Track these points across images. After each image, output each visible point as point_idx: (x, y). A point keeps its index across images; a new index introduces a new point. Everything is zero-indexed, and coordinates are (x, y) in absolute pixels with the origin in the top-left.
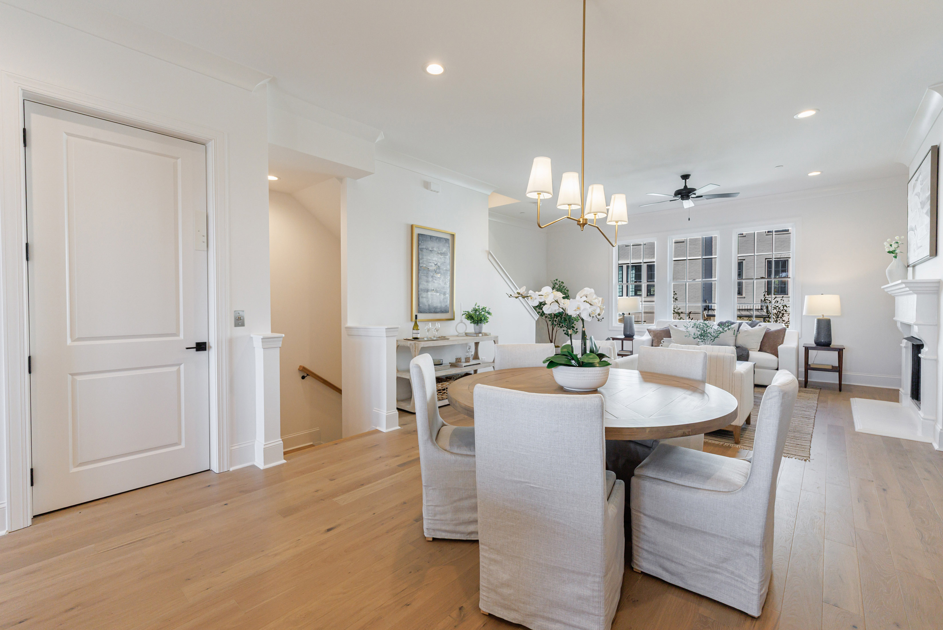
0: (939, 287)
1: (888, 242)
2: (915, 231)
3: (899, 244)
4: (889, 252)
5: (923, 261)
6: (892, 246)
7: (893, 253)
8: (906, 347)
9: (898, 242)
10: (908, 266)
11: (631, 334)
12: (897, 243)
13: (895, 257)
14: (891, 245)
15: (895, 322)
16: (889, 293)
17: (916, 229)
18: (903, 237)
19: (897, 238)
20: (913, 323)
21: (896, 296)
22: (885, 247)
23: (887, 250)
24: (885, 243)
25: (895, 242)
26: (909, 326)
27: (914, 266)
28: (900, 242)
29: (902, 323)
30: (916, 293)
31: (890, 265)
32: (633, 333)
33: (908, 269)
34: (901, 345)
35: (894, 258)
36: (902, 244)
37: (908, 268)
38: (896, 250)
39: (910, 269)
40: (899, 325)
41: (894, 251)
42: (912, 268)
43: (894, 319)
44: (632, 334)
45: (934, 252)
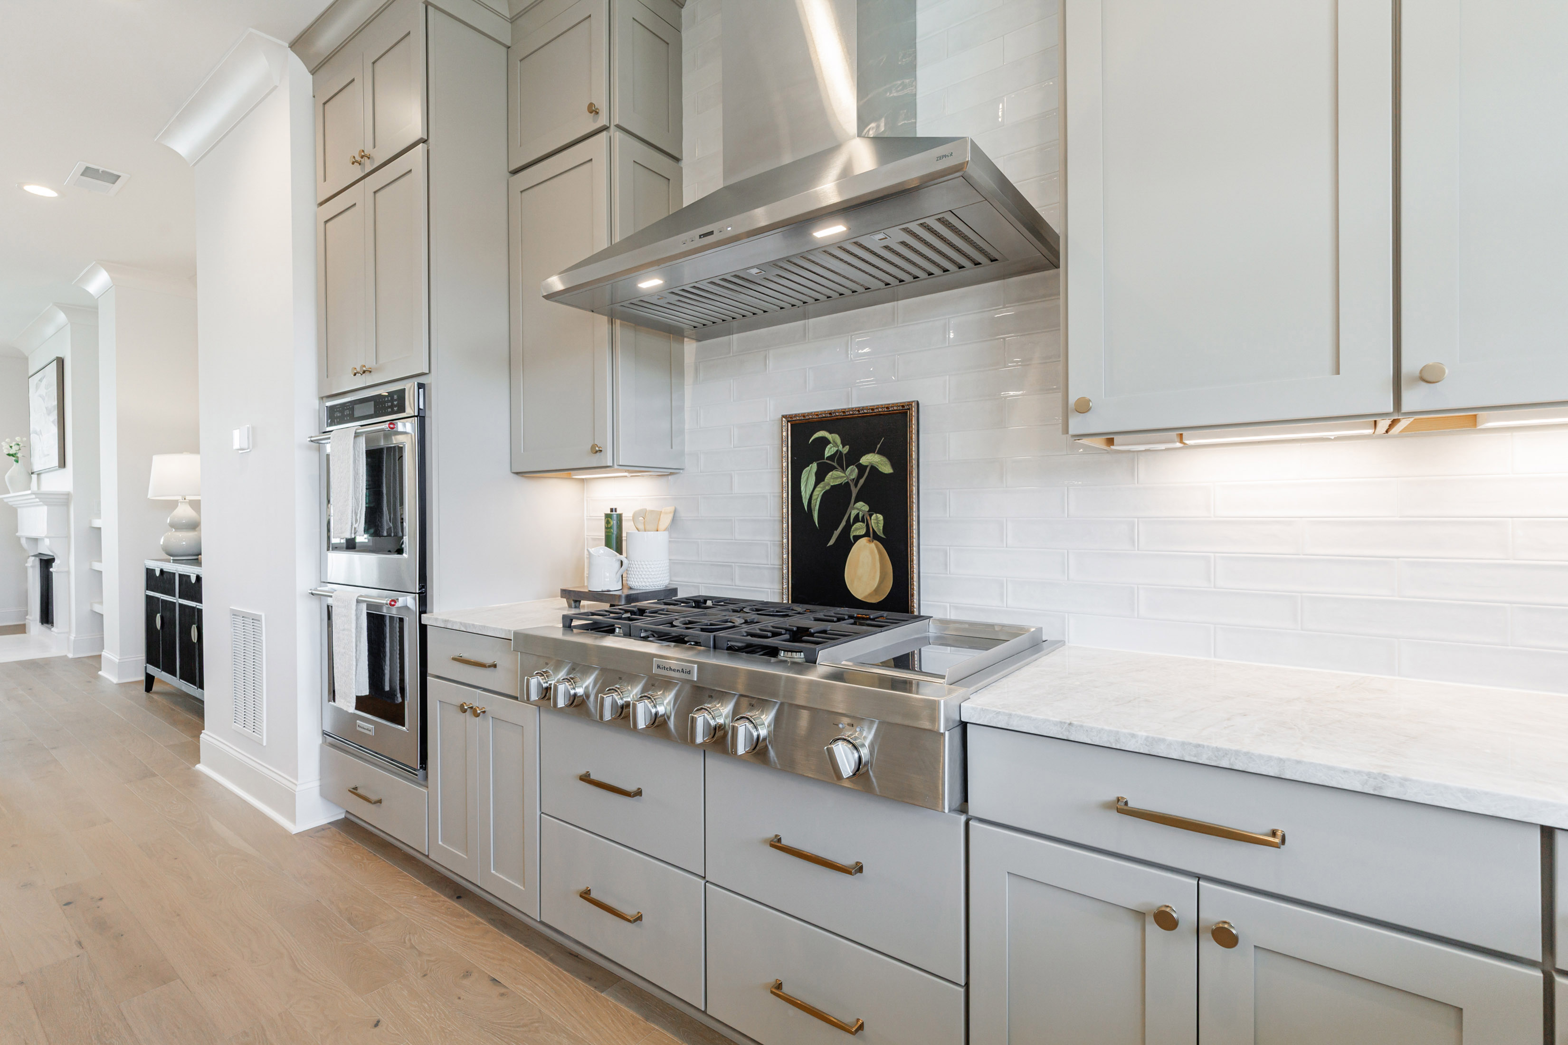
0: (68, 499)
1: (7, 443)
2: (41, 436)
3: (21, 446)
4: (9, 455)
5: (50, 470)
6: (13, 448)
7: (14, 457)
8: (33, 567)
9: (20, 444)
10: (32, 473)
12: (18, 445)
13: (17, 461)
14: (11, 447)
15: (19, 538)
16: (10, 504)
17: (41, 434)
18: (25, 439)
19: (18, 439)
20: (44, 536)
21: (20, 507)
22: (3, 448)
23: (6, 452)
24: (3, 443)
25: (15, 443)
26: (35, 540)
27: (39, 474)
28: (21, 445)
29: (28, 539)
30: (46, 505)
31: (11, 470)
33: (31, 477)
34: (26, 565)
35: (15, 463)
36: (25, 446)
37: (32, 475)
38: (17, 453)
39: (34, 477)
40: (23, 541)
41: (15, 454)
42: (36, 476)
43: (17, 534)
45: (63, 463)
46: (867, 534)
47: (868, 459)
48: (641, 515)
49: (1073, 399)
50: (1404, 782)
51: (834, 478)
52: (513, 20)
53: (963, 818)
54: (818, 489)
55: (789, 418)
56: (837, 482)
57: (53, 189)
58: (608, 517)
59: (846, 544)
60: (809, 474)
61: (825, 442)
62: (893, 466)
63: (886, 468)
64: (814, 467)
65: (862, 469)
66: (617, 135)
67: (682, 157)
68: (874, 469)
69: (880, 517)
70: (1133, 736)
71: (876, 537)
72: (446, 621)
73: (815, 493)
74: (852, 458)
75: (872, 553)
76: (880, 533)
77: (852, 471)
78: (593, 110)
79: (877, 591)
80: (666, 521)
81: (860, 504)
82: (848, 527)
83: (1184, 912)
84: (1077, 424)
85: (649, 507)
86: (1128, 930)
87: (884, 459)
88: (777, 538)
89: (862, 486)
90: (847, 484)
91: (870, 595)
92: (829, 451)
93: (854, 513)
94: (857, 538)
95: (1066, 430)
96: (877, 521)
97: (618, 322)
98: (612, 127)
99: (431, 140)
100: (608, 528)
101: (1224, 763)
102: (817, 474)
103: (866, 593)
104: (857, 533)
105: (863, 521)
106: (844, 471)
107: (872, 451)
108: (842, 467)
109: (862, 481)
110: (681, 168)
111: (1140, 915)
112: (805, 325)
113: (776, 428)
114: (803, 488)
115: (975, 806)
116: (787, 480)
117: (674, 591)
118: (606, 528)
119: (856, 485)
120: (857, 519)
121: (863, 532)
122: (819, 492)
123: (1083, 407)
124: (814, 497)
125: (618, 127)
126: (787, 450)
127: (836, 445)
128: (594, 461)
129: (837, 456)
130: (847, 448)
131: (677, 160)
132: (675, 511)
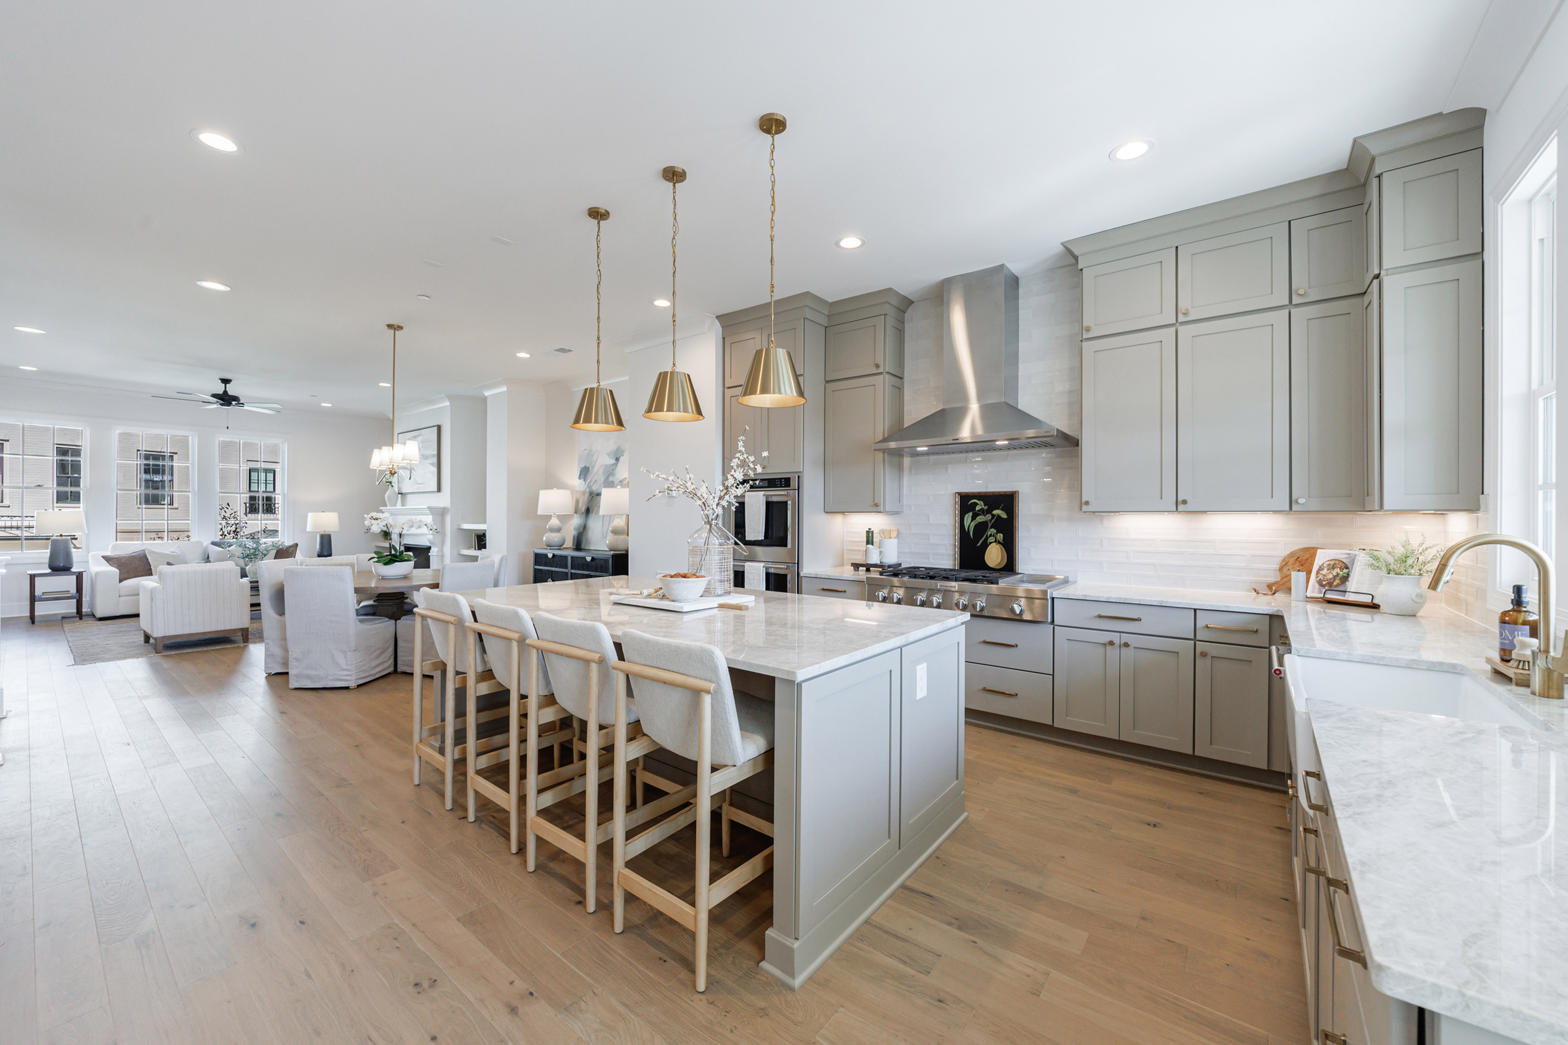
5: (423, 493)
10: (399, 494)
11: (66, 565)
13: (393, 486)
31: (387, 493)
32: (70, 564)
33: (398, 496)
44: (70, 566)
45: (439, 490)
46: (995, 541)
47: (995, 512)
48: (882, 532)
49: (1084, 500)
50: (1167, 602)
51: (980, 519)
52: (829, 316)
53: (1052, 626)
54: (972, 523)
55: (959, 494)
56: (982, 521)
57: (527, 353)
58: (868, 532)
59: (986, 545)
60: (968, 517)
61: (976, 504)
62: (1007, 515)
63: (1004, 515)
64: (971, 514)
65: (993, 516)
66: (887, 376)
67: (904, 376)
68: (999, 516)
69: (1002, 535)
70: (1103, 597)
71: (999, 543)
72: (816, 575)
73: (971, 524)
74: (989, 511)
75: (997, 548)
76: (1001, 541)
77: (989, 516)
78: (877, 366)
79: (999, 564)
80: (894, 534)
81: (992, 530)
82: (987, 538)
83: (1117, 641)
84: (1084, 508)
85: (884, 528)
86: (1101, 649)
87: (1003, 512)
88: (952, 542)
89: (994, 522)
90: (986, 522)
91: (997, 565)
92: (978, 508)
93: (989, 533)
94: (991, 543)
95: (1081, 510)
96: (1000, 536)
97: (886, 454)
98: (885, 373)
99: (805, 375)
100: (868, 537)
101: (1127, 602)
102: (972, 517)
103: (995, 565)
104: (991, 541)
105: (993, 536)
106: (985, 516)
107: (998, 509)
108: (984, 514)
109: (993, 521)
110: (904, 382)
111: (1105, 644)
112: (966, 457)
113: (952, 498)
114: (965, 522)
115: (1056, 622)
116: (958, 519)
117: (900, 565)
118: (867, 537)
119: (990, 522)
120: (991, 535)
121: (994, 541)
122: (973, 524)
123: (1087, 503)
124: (970, 528)
125: (888, 372)
126: (958, 507)
127: (981, 505)
128: (875, 509)
129: (982, 510)
130: (986, 507)
131: (901, 378)
132: (898, 530)
